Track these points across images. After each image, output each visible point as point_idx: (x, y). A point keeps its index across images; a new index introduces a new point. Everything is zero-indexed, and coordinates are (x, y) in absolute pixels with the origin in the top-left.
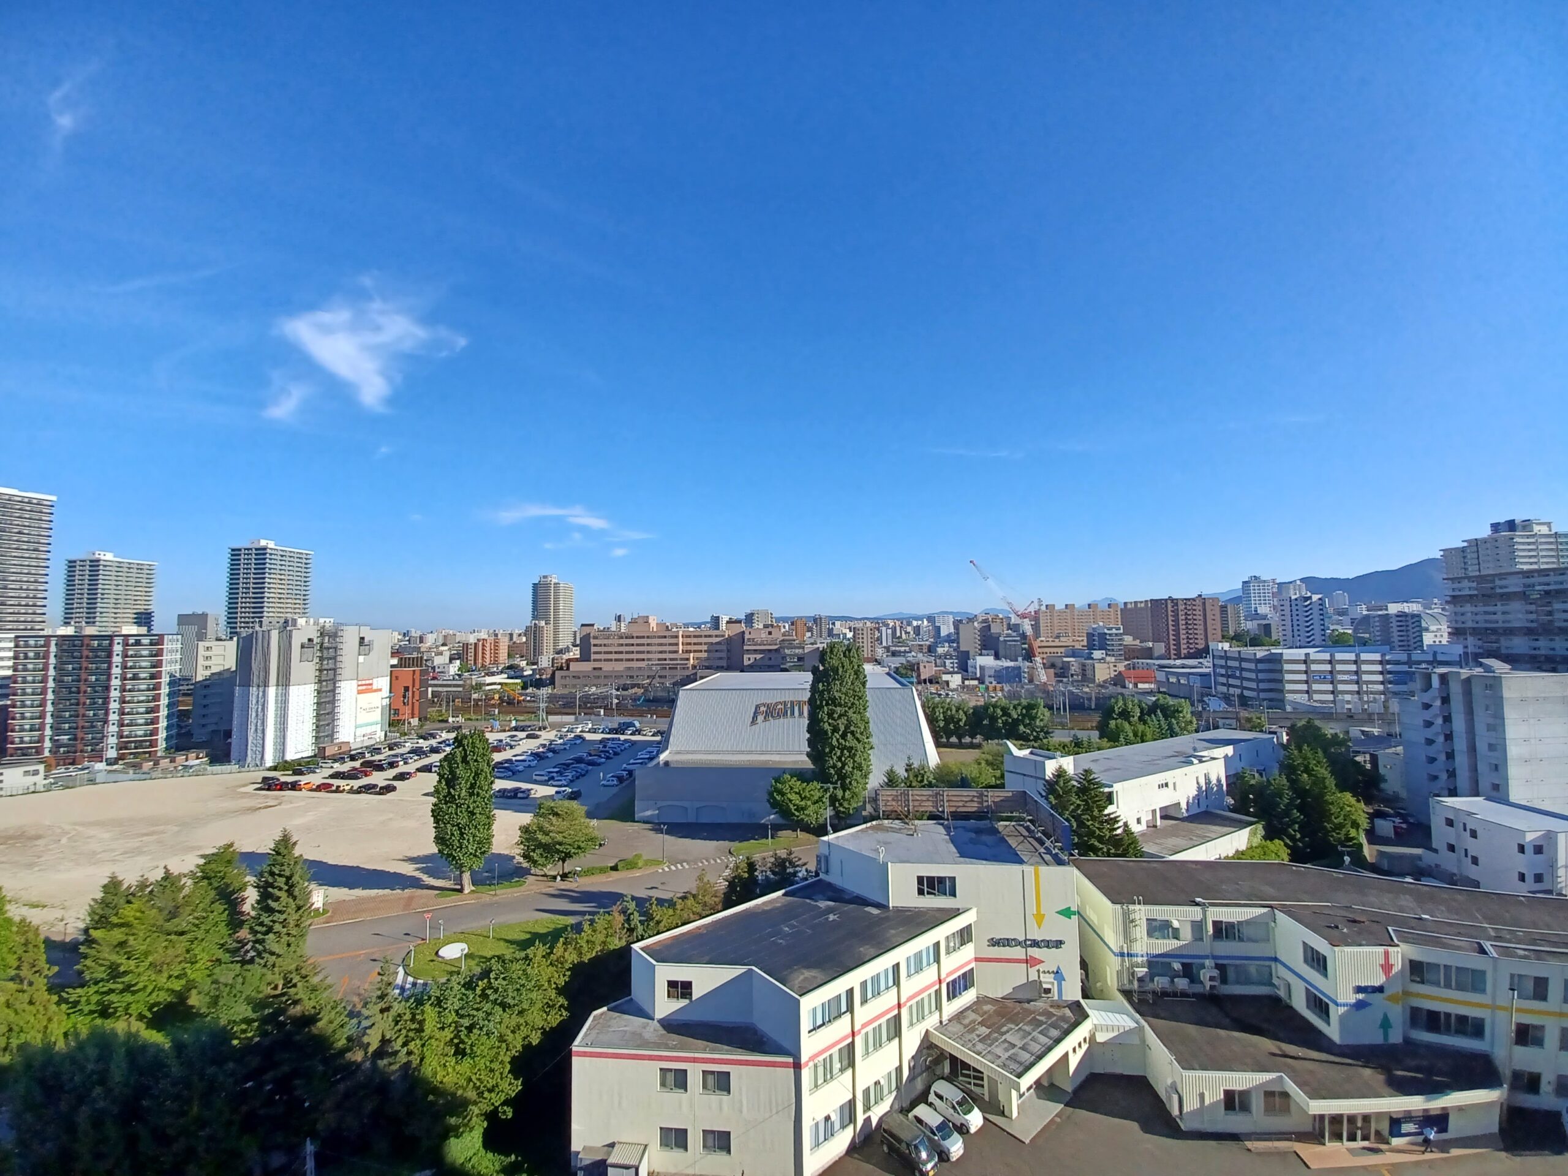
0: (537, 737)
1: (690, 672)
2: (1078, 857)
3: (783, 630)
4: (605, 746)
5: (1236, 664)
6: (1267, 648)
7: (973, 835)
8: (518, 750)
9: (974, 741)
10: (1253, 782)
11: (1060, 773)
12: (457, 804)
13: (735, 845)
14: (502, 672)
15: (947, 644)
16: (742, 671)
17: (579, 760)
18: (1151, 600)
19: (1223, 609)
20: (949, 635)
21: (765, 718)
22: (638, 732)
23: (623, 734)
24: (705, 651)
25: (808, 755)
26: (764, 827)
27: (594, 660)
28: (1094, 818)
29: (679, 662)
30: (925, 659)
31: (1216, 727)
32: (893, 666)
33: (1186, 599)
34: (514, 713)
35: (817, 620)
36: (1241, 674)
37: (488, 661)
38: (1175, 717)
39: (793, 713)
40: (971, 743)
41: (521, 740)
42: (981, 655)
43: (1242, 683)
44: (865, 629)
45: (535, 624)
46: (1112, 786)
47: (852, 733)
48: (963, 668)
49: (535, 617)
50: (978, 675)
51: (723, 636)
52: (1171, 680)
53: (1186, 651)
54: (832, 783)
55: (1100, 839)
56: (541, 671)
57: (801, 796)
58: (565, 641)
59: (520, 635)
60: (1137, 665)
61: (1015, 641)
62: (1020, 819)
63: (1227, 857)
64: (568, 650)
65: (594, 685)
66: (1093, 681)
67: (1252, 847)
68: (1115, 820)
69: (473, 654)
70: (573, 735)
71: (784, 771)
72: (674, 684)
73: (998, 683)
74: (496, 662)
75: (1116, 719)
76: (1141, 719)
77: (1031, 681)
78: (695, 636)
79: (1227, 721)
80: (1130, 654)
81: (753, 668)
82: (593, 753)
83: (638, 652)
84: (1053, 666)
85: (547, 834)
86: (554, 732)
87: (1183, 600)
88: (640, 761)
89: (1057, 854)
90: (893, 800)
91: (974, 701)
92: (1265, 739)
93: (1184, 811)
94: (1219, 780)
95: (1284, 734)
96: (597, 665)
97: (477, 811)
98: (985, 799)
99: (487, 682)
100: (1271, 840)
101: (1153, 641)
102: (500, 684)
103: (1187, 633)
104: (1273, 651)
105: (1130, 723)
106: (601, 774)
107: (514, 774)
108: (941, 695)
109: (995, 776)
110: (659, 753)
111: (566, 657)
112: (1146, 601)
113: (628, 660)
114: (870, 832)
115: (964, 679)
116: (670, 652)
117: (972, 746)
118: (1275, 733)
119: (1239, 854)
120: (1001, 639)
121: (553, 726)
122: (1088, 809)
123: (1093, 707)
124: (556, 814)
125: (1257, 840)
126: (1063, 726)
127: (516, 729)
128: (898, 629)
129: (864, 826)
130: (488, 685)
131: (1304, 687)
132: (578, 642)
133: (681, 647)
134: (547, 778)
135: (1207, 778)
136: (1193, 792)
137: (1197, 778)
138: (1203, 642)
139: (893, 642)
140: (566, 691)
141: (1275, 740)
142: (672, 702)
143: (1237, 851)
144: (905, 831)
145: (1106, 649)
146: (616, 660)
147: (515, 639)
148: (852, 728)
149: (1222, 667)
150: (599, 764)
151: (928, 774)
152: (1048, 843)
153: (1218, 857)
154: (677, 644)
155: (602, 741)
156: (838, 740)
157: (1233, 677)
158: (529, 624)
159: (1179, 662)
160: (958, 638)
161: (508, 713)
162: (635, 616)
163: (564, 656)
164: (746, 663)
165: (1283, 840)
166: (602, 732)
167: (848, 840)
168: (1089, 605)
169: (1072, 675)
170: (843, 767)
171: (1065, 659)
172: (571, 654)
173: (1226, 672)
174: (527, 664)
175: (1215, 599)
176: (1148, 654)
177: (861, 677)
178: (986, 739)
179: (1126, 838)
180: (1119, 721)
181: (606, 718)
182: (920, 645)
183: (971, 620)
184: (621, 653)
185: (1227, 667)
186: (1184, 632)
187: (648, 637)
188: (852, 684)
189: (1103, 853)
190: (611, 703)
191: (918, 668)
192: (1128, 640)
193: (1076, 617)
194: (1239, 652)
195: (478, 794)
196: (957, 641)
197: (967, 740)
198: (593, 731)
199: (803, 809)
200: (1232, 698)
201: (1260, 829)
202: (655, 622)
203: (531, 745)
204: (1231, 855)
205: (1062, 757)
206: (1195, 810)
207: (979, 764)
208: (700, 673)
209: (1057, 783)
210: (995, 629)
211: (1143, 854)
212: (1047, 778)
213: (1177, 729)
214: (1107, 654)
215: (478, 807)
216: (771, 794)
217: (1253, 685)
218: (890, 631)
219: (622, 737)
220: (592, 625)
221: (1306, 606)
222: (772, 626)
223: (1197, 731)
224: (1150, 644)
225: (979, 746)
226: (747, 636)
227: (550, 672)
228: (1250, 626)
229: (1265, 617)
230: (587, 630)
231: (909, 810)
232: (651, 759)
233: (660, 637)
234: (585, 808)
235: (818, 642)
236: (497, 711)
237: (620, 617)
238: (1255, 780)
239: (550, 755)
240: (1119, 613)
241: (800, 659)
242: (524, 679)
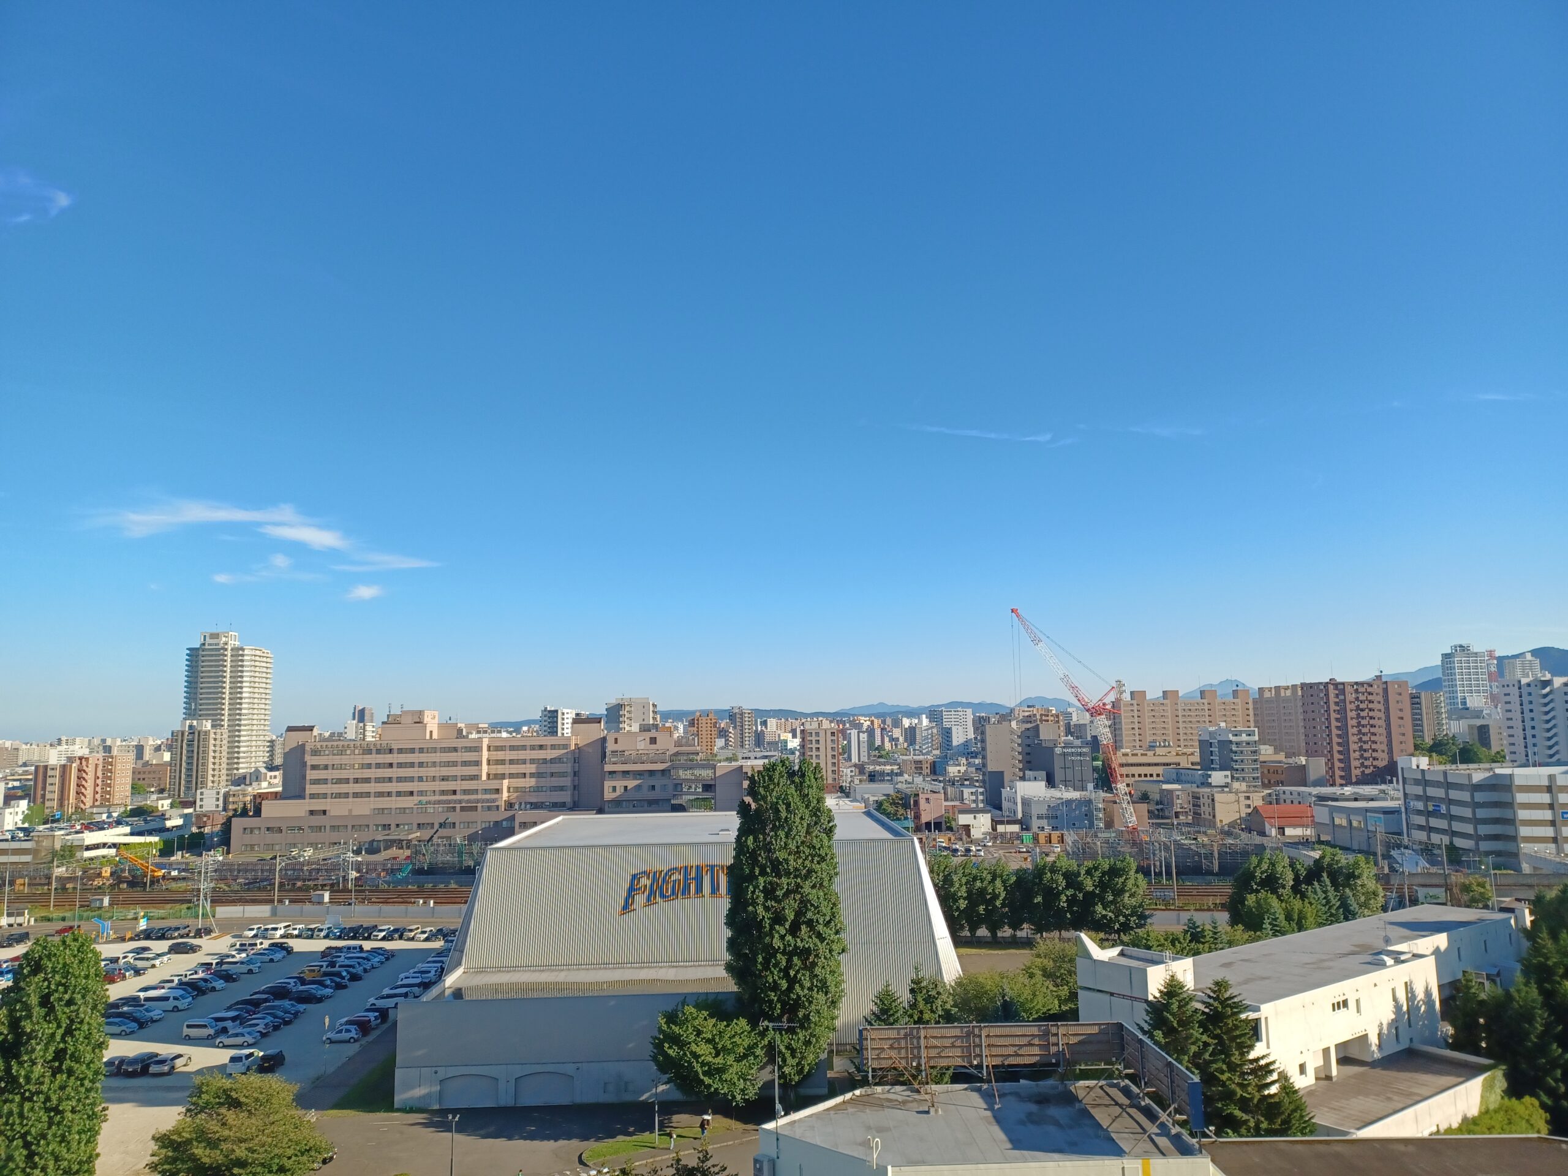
0: (193, 949)
1: (502, 815)
2: (1214, 1138)
3: (676, 735)
4: (332, 964)
5: (1439, 793)
6: (1487, 766)
7: (1033, 1107)
8: (151, 978)
9: (1019, 934)
10: (1483, 996)
11: (1173, 989)
12: (23, 1094)
13: (590, 1148)
14: (118, 823)
15: (964, 761)
16: (601, 811)
17: (280, 993)
18: (1303, 685)
19: (1415, 699)
20: (966, 744)
21: (649, 899)
22: (399, 933)
23: (368, 938)
24: (532, 775)
25: (729, 968)
26: (646, 1108)
27: (313, 796)
28: (1232, 1068)
29: (480, 796)
30: (928, 787)
31: (1414, 902)
32: (872, 799)
33: (1356, 683)
34: (144, 903)
35: (734, 716)
36: (1448, 810)
37: (89, 801)
38: (1349, 886)
39: (699, 889)
40: (1014, 936)
41: (159, 955)
42: (1023, 779)
43: (1450, 825)
44: (822, 734)
45: (191, 727)
46: (1258, 1009)
47: (810, 923)
48: (994, 802)
49: (190, 713)
50: (1020, 815)
51: (565, 746)
52: (1337, 821)
53: (1358, 772)
54: (771, 1019)
55: (1244, 1104)
56: (201, 819)
57: (715, 1048)
58: (252, 758)
59: (158, 749)
60: (1282, 797)
61: (1080, 754)
62: (1109, 1075)
63: (1449, 1130)
64: (257, 776)
65: (311, 845)
66: (1212, 824)
67: (1487, 1112)
68: (1267, 1069)
69: (56, 788)
70: (266, 944)
71: (684, 999)
72: (472, 838)
73: (1054, 828)
74: (106, 802)
75: (1257, 891)
76: (1296, 889)
77: (1109, 825)
78: (513, 748)
79: (1432, 891)
80: (1272, 777)
81: (619, 806)
82: (308, 977)
83: (400, 780)
84: (1145, 798)
85: (213, 1144)
86: (228, 940)
87: (1352, 685)
88: (404, 990)
89: (1178, 1136)
90: (892, 1047)
91: (1015, 863)
92: (1497, 922)
93: (1374, 1048)
94: (1428, 993)
95: (1527, 912)
96: (318, 805)
97: (66, 1106)
98: (1053, 1039)
99: (87, 842)
100: (1519, 1097)
101: (1308, 754)
102: (114, 845)
103: (1360, 740)
104: (1498, 771)
105: (1279, 897)
106: (327, 1020)
107: (142, 1025)
108: (956, 850)
109: (1058, 997)
110: (441, 973)
111: (252, 790)
112: (1294, 687)
113: (380, 794)
114: (851, 1110)
115: (995, 823)
116: (464, 778)
117: (1014, 943)
118: (1511, 910)
119: (1469, 1124)
120: (1058, 750)
121: (227, 927)
122: (1223, 1050)
123: (1216, 868)
124: (235, 1104)
125: (1496, 1098)
126: (1167, 906)
127: (148, 935)
128: (878, 732)
129: (839, 1099)
130: (88, 848)
131: (1549, 832)
132: (278, 761)
133: (485, 768)
134: (211, 1031)
135: (1409, 988)
136: (1387, 1014)
137: (1393, 990)
138: (1385, 756)
139: (869, 756)
140: (252, 858)
141: (1512, 922)
142: (469, 874)
143: (1465, 1119)
144: (915, 1104)
145: (1232, 769)
146: (356, 795)
147: (147, 755)
148: (809, 915)
149: (1418, 798)
150: (320, 1000)
151: (944, 997)
152: (1163, 1117)
153: (1434, 1129)
154: (478, 763)
155: (324, 954)
156: (782, 937)
157: (1435, 813)
158: (178, 728)
159: (1348, 790)
160: (984, 749)
161: (128, 903)
162: (396, 711)
163: (250, 789)
164: (608, 795)
165: (1538, 1097)
166: (326, 937)
167: (812, 1128)
168: (1202, 693)
169: (1177, 815)
170: (790, 989)
171: (1165, 786)
172: (264, 784)
173: (1426, 806)
174: (172, 806)
175: (1402, 684)
176: (1300, 776)
177: (824, 819)
178: (1039, 930)
179: (1286, 1100)
180: (1262, 894)
181: (335, 908)
182: (916, 762)
183: (1006, 716)
184: (367, 780)
185: (1427, 799)
186: (1355, 738)
187: (421, 750)
188: (808, 832)
189: (1248, 1130)
190: (345, 879)
191: (916, 803)
192: (1267, 752)
193: (1180, 713)
194: (1445, 773)
195: (70, 1072)
196: (982, 753)
197: (1006, 932)
198: (310, 934)
199: (721, 1070)
200: (1436, 852)
201: (1499, 1077)
202: (436, 721)
203: (181, 966)
204: (1455, 1125)
205: (1174, 959)
206: (1393, 1048)
207: (1031, 976)
208: (521, 816)
209: (1166, 1007)
210: (1047, 733)
211: (1313, 1129)
212: (1151, 998)
213: (1354, 906)
214: (1233, 777)
215: (68, 1099)
216: (659, 1046)
217: (1469, 829)
218: (864, 737)
219: (367, 945)
220: (310, 729)
221: (1545, 696)
222: (656, 726)
223: (1385, 909)
224: (1303, 760)
225: (1028, 943)
226: (610, 746)
227: (221, 819)
228: (1457, 728)
229: (1478, 714)
230: (299, 738)
231: (919, 1065)
232: (426, 986)
233: (444, 750)
234: (296, 1088)
235: (740, 756)
236: (106, 901)
237: (362, 712)
238: (1486, 991)
239: (219, 984)
240: (1251, 706)
241: (708, 788)
242: (166, 835)
